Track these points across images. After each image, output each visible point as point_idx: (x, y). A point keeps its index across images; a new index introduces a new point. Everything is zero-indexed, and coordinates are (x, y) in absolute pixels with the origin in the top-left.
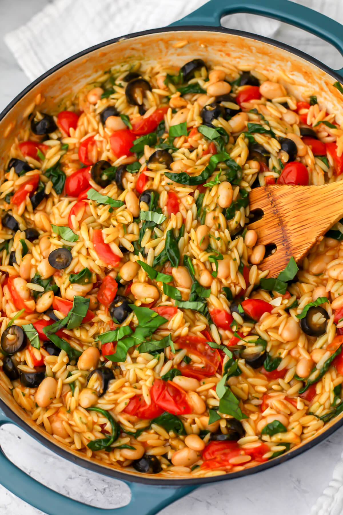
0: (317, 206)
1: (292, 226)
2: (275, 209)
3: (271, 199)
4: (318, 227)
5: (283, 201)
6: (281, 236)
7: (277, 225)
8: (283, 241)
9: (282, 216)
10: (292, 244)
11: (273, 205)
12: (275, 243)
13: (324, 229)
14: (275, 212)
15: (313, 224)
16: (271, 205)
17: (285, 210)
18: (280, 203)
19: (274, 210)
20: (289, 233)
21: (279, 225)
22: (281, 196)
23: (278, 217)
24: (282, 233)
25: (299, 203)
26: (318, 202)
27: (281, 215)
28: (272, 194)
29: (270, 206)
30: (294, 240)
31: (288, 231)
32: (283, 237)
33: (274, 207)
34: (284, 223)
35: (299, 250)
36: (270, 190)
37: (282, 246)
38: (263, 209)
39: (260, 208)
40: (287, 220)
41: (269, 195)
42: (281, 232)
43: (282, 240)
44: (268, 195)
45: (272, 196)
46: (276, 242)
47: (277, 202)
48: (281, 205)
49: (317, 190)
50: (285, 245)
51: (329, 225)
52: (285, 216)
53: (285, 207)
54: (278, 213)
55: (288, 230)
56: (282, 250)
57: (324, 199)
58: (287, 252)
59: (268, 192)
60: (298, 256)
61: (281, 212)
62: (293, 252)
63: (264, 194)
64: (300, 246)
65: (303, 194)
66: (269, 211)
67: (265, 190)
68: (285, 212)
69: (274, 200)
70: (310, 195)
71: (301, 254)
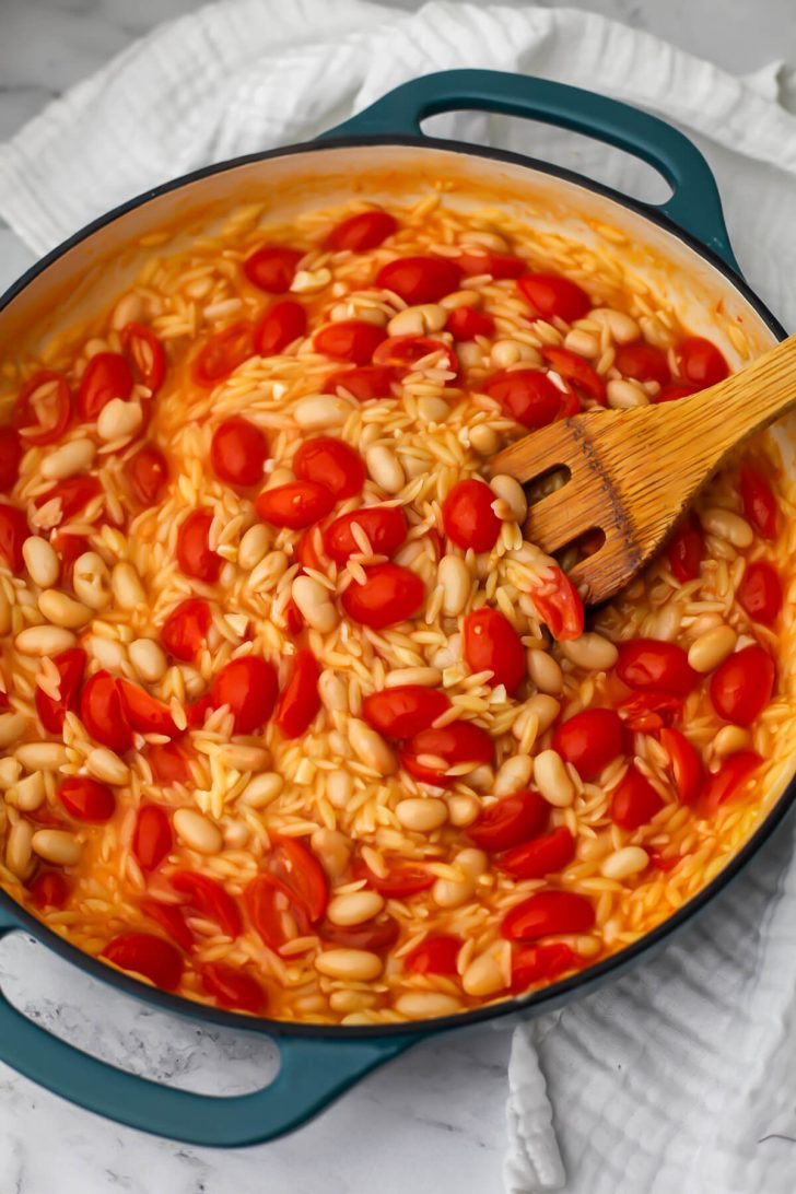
0: (679, 439)
1: (631, 486)
2: (592, 459)
3: (581, 441)
4: (684, 482)
5: (607, 441)
6: (613, 509)
7: (601, 490)
8: (616, 520)
9: (610, 471)
10: (637, 522)
11: (588, 453)
12: (602, 527)
13: (696, 484)
14: (594, 465)
15: (672, 477)
16: (585, 452)
17: (612, 459)
18: (601, 446)
19: (591, 462)
20: (626, 502)
21: (604, 489)
22: (601, 433)
23: (601, 475)
24: (611, 505)
25: (640, 439)
26: (676, 434)
27: (607, 469)
28: (583, 431)
29: (581, 455)
30: (640, 516)
31: (625, 499)
32: (616, 512)
33: (590, 455)
34: (614, 483)
35: (651, 534)
36: (578, 424)
37: (616, 530)
38: (568, 463)
39: (562, 462)
40: (619, 476)
41: (577, 433)
42: (611, 503)
43: (614, 519)
44: (575, 435)
45: (584, 435)
46: (602, 524)
47: (596, 443)
48: (604, 449)
50: (622, 526)
51: (704, 474)
52: (614, 471)
53: (613, 452)
54: (600, 467)
55: (623, 497)
56: (615, 537)
57: (690, 425)
58: (627, 541)
59: (575, 429)
60: (650, 546)
61: (605, 464)
62: (638, 538)
63: (568, 434)
64: (651, 525)
65: (645, 420)
66: (580, 465)
67: (568, 425)
68: (613, 462)
69: (589, 441)
70: (660, 421)
71: (657, 539)
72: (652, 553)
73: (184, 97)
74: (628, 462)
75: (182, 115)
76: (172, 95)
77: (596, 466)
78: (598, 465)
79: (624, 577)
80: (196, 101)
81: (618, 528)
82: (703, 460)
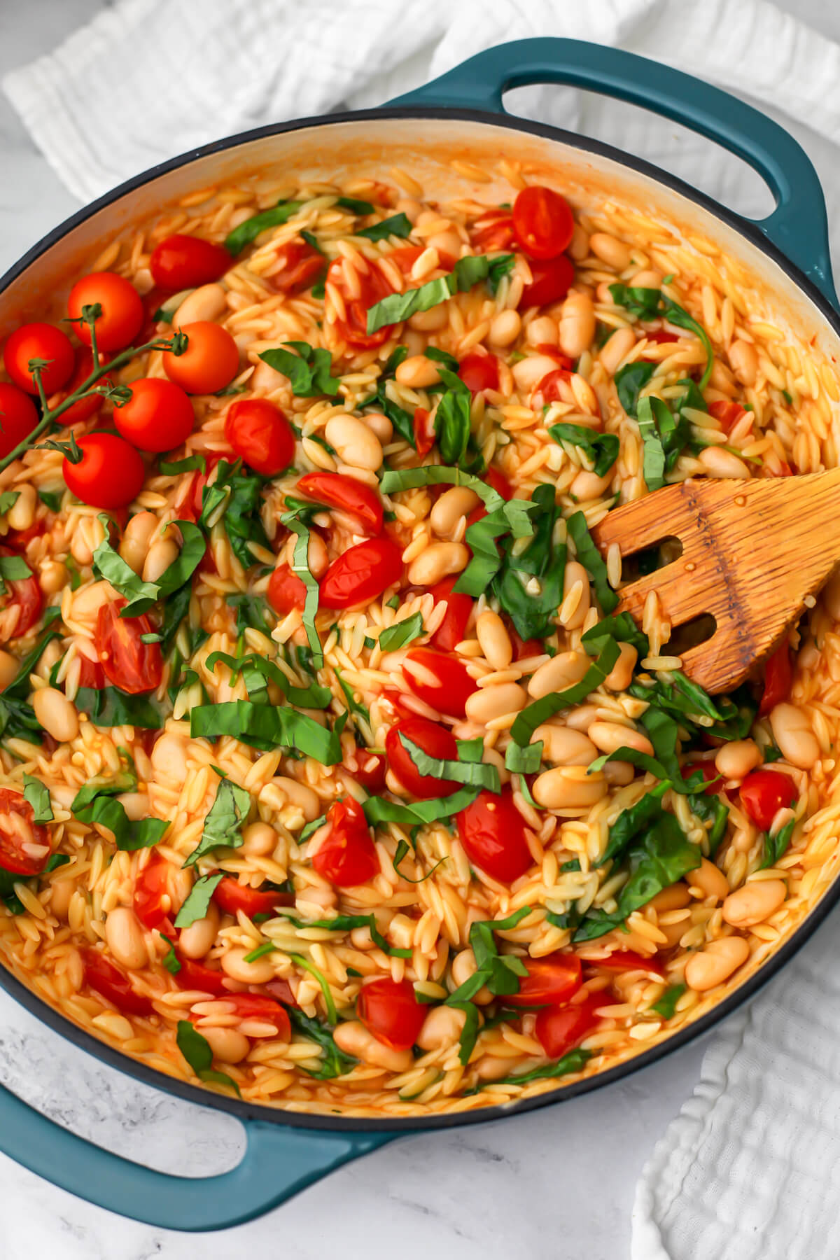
0: (802, 523)
1: (749, 571)
2: (706, 534)
3: (696, 512)
4: (806, 573)
5: (723, 517)
6: (726, 596)
7: (715, 571)
8: (730, 608)
9: (725, 551)
10: (752, 613)
11: (703, 526)
12: (713, 613)
13: (820, 576)
14: (709, 541)
15: (795, 565)
16: (699, 526)
17: (730, 536)
18: (718, 521)
19: (705, 538)
20: (742, 589)
21: (718, 570)
22: (719, 505)
23: (715, 554)
24: (725, 590)
25: (760, 518)
26: (802, 516)
27: (723, 548)
28: (697, 501)
29: (695, 528)
30: (755, 606)
31: (740, 585)
32: (730, 598)
33: (705, 530)
34: (730, 565)
35: (766, 628)
36: (694, 491)
37: (728, 619)
38: (679, 537)
39: (673, 534)
40: (736, 558)
41: (692, 503)
42: (725, 588)
43: (727, 607)
44: (690, 504)
45: (699, 506)
46: (714, 611)
47: (711, 517)
48: (721, 524)
49: (801, 486)
50: (735, 616)
51: (831, 566)
52: (731, 551)
53: (730, 531)
54: (715, 545)
55: (739, 582)
56: (727, 628)
58: (740, 633)
59: (689, 498)
60: (765, 641)
61: (721, 542)
62: (753, 631)
63: (682, 502)
64: (769, 617)
65: (769, 496)
66: (693, 541)
67: (682, 491)
68: (730, 541)
69: (703, 515)
70: (785, 499)
71: (773, 635)
72: (767, 649)
73: (249, 22)
74: (748, 543)
75: (246, 42)
76: (236, 19)
77: (710, 542)
78: (712, 542)
79: (735, 673)
80: (263, 26)
81: (732, 617)
82: (829, 549)
